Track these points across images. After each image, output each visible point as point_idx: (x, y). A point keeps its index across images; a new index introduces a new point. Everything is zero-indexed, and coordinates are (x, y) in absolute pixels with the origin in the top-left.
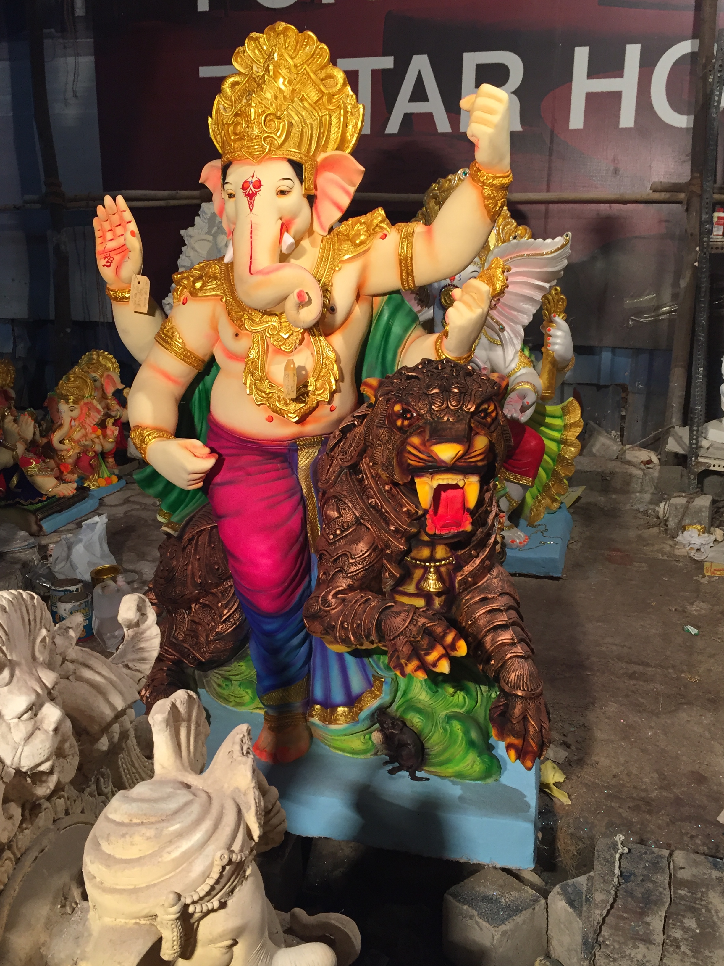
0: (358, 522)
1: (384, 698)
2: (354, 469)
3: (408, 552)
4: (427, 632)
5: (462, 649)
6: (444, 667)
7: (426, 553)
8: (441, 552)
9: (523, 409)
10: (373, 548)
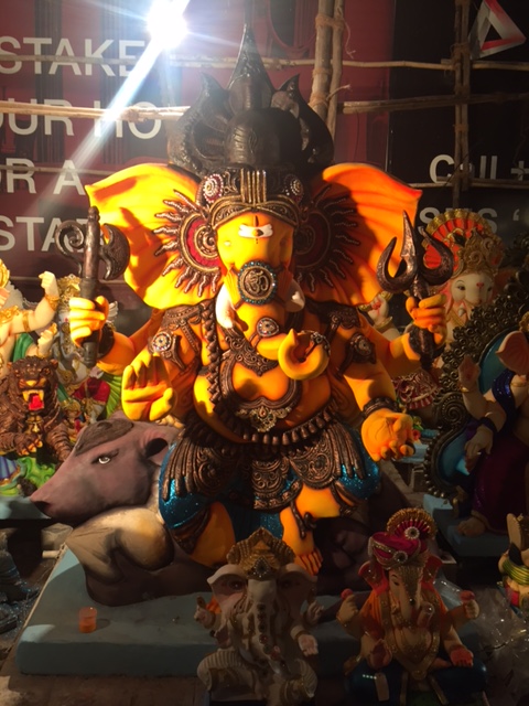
0: (8, 410)
1: (22, 473)
2: (6, 392)
3: (26, 419)
4: (29, 440)
5: (41, 444)
6: (34, 450)
7: (33, 419)
8: (38, 418)
9: (98, 373)
10: (13, 418)
